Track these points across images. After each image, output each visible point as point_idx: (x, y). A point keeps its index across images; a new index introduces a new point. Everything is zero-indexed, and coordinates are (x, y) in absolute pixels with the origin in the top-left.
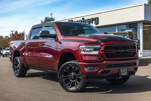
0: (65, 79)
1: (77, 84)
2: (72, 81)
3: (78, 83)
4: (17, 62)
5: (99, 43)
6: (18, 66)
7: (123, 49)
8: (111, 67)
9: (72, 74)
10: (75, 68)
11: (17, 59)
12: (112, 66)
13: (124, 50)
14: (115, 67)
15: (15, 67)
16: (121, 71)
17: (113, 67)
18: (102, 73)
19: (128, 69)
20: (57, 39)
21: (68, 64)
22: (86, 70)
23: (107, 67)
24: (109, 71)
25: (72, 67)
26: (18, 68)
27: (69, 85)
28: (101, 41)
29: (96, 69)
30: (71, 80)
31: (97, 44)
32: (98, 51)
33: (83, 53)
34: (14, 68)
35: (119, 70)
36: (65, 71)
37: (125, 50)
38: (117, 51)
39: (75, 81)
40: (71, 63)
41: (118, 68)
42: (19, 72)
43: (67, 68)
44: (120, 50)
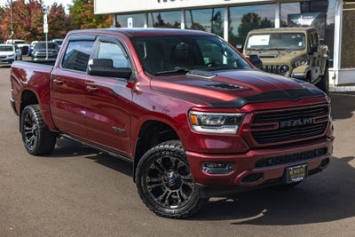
0: (154, 186)
1: (183, 200)
2: (171, 192)
3: (185, 196)
4: (30, 117)
5: (240, 108)
6: (34, 127)
7: (297, 118)
8: (268, 165)
9: (171, 174)
10: (177, 162)
11: (30, 110)
12: (270, 162)
13: (299, 121)
14: (276, 164)
15: (27, 131)
16: (291, 173)
17: (271, 165)
18: (244, 179)
19: (306, 167)
20: (132, 82)
21: (160, 151)
22: (206, 171)
23: (257, 166)
24: (261, 175)
25: (171, 158)
26: (34, 134)
27: (163, 201)
28: (242, 102)
29: (230, 170)
30: (167, 189)
31: (233, 108)
32: (237, 127)
33: (198, 129)
34: (22, 130)
35: (285, 169)
36: (152, 166)
37: (302, 121)
38: (283, 124)
39: (177, 191)
40: (169, 150)
41: (283, 166)
42: (35, 142)
43: (159, 160)
44: (290, 122)
